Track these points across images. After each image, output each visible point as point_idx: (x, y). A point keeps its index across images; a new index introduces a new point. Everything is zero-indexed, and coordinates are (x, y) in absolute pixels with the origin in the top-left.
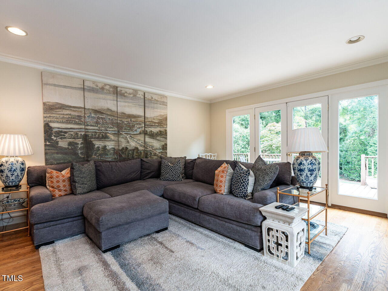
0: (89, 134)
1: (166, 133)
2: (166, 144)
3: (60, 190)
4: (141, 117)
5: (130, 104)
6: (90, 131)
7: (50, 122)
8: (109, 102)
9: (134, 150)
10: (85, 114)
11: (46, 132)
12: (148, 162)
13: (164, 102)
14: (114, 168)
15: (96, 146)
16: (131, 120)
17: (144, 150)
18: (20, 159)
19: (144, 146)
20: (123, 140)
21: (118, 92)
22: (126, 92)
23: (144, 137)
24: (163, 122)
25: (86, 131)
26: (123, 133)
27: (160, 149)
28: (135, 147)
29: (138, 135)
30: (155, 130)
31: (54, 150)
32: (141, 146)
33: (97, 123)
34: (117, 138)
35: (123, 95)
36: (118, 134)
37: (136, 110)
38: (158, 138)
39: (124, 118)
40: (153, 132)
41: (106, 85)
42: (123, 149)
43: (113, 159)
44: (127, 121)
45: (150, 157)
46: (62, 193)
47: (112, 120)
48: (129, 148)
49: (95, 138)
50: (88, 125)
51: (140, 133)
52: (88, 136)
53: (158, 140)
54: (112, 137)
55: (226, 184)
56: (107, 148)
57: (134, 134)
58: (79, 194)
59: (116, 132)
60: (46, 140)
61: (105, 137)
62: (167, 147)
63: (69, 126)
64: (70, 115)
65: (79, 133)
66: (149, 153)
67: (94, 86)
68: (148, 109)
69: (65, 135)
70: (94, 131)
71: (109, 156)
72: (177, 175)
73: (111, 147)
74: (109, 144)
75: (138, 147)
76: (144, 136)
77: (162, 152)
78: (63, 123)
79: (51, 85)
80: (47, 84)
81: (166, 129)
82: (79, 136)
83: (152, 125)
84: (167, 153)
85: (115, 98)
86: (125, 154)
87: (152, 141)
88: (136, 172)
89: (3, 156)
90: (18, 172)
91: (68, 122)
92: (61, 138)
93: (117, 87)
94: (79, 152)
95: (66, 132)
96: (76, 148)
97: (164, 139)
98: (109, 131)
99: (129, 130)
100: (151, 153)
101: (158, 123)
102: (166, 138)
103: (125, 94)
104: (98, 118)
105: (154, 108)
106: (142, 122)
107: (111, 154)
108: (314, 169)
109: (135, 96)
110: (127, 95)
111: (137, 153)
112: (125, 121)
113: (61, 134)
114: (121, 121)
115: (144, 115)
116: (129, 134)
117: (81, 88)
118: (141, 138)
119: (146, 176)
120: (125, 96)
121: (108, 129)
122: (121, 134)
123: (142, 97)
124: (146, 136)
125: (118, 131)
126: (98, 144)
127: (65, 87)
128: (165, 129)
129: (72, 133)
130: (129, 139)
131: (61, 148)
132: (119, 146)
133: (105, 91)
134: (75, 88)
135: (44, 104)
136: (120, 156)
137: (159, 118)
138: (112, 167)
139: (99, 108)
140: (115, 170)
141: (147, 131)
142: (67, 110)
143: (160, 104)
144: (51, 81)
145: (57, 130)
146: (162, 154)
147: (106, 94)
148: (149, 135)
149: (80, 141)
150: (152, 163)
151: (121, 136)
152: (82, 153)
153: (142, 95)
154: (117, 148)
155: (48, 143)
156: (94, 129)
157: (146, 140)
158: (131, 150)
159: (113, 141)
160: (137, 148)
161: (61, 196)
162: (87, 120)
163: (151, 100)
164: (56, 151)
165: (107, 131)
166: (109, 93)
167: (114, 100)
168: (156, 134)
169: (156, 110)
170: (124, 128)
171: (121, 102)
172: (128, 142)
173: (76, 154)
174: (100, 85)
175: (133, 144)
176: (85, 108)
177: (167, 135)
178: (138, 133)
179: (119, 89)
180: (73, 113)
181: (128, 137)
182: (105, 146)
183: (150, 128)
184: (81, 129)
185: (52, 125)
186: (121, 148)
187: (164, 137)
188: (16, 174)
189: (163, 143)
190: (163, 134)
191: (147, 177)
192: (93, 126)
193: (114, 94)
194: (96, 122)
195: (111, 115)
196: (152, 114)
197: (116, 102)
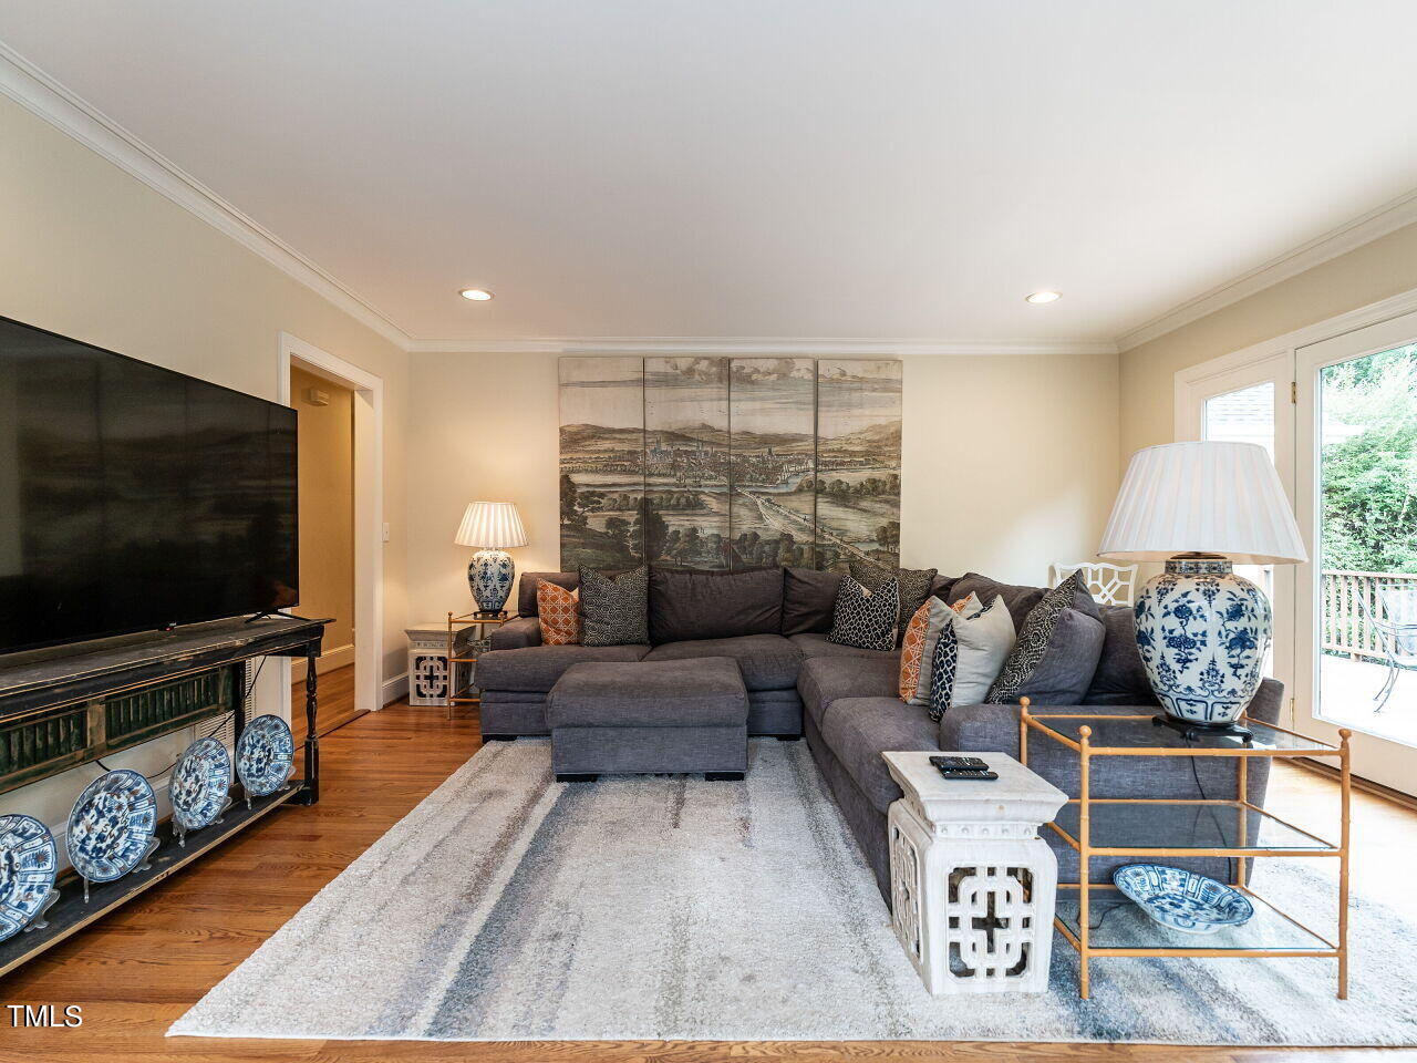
0: (654, 496)
1: (895, 486)
2: (896, 526)
3: (558, 631)
4: (802, 441)
5: (768, 405)
6: (655, 489)
7: (573, 472)
8: (707, 405)
9: (777, 542)
10: (645, 444)
11: (563, 495)
12: (806, 579)
13: (888, 381)
14: (699, 590)
15: (671, 529)
16: (770, 452)
17: (814, 543)
18: (502, 556)
19: (814, 532)
20: (744, 512)
21: (732, 375)
22: (757, 371)
23: (813, 503)
24: (885, 447)
25: (647, 489)
26: (746, 492)
27: (872, 541)
28: (783, 534)
29: (793, 498)
30: (852, 478)
31: (578, 538)
32: (802, 530)
33: (674, 467)
34: (728, 507)
35: (747, 380)
36: (731, 495)
37: (788, 420)
38: (864, 504)
39: (747, 447)
40: (844, 487)
41: (698, 359)
42: (745, 539)
43: (713, 567)
44: (758, 457)
45: (835, 565)
46: (563, 638)
47: (714, 455)
48: (764, 536)
49: (667, 508)
50: (651, 475)
51: (800, 490)
52: (652, 503)
53: (865, 511)
54: (713, 504)
55: (925, 668)
56: (700, 534)
57: (779, 494)
58: (588, 645)
59: (725, 490)
60: (563, 514)
61: (693, 505)
62: (898, 536)
63: (610, 479)
64: (612, 451)
65: (632, 496)
66: (829, 555)
67: (670, 370)
68: (828, 411)
69: (600, 503)
70: (667, 488)
71: (706, 558)
72: (875, 629)
73: (708, 532)
74: (705, 524)
75: (793, 533)
76: (813, 498)
77: (877, 551)
78: (596, 471)
79: (574, 384)
80: (567, 385)
81: (895, 472)
82: (631, 502)
83: (842, 463)
84: (898, 555)
85: (724, 393)
86: (751, 553)
87: (842, 515)
88: (764, 609)
89: (478, 549)
90: (495, 582)
91: (609, 468)
92: (592, 510)
93: (730, 361)
94: (631, 543)
95: (602, 495)
96: (622, 533)
97: (888, 507)
98: (706, 486)
99: (763, 481)
100: (837, 555)
101: (867, 453)
102: (897, 505)
103: (754, 377)
104: (678, 453)
105: (849, 405)
106: (806, 455)
107: (709, 552)
108: (1195, 635)
109: (783, 376)
110: (760, 377)
111: (789, 550)
112: (752, 456)
113: (592, 498)
114: (740, 455)
115: (812, 432)
116: (763, 493)
117: (638, 381)
118: (804, 504)
119: (797, 625)
120: (753, 383)
121: (703, 482)
122: (739, 494)
123: (809, 376)
124: (819, 500)
125: (732, 487)
126: (675, 523)
127: (603, 384)
128: (892, 472)
129: (616, 496)
130: (763, 510)
131: (594, 533)
132: (731, 529)
133: (697, 377)
134: (624, 383)
135: (562, 431)
136: (736, 558)
137: (869, 436)
138: (693, 589)
139: (682, 427)
140: (700, 597)
141: (823, 483)
142: (607, 439)
143: (874, 390)
144: (577, 376)
145: (585, 489)
146: (878, 559)
147: (700, 384)
148: (832, 495)
149: (632, 516)
150: (819, 585)
151: (740, 502)
152: (635, 546)
153: (808, 369)
154: (726, 534)
155: (566, 522)
156: (666, 485)
157: (820, 512)
158: (767, 542)
159: (717, 514)
160: (789, 538)
161: (558, 643)
162: (651, 460)
163: (838, 383)
164: (582, 541)
165: (700, 486)
166: (707, 380)
167: (720, 399)
168: (857, 491)
169: (856, 412)
170: (749, 476)
171: (739, 400)
172: (760, 517)
173: (623, 549)
174: (683, 364)
175: (775, 524)
176: (644, 431)
177: (898, 494)
178: (793, 490)
179: (734, 365)
180: (619, 447)
181: (759, 502)
182: (694, 530)
183: (834, 473)
184: (634, 484)
185: (576, 478)
186: (737, 536)
187: (887, 502)
188: (491, 587)
189: (884, 522)
190: (887, 491)
191: (801, 628)
192: (664, 475)
193: (720, 380)
194: (673, 465)
195: (711, 443)
196: (844, 425)
197: (725, 403)
